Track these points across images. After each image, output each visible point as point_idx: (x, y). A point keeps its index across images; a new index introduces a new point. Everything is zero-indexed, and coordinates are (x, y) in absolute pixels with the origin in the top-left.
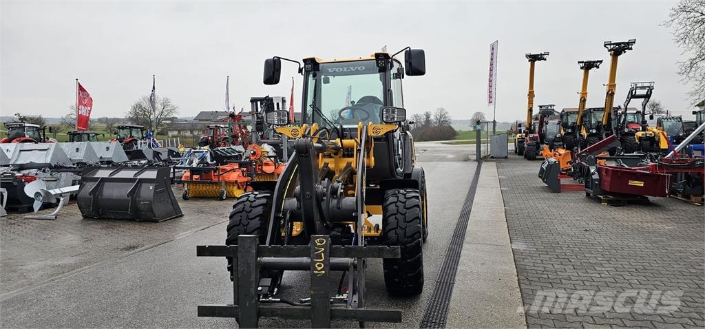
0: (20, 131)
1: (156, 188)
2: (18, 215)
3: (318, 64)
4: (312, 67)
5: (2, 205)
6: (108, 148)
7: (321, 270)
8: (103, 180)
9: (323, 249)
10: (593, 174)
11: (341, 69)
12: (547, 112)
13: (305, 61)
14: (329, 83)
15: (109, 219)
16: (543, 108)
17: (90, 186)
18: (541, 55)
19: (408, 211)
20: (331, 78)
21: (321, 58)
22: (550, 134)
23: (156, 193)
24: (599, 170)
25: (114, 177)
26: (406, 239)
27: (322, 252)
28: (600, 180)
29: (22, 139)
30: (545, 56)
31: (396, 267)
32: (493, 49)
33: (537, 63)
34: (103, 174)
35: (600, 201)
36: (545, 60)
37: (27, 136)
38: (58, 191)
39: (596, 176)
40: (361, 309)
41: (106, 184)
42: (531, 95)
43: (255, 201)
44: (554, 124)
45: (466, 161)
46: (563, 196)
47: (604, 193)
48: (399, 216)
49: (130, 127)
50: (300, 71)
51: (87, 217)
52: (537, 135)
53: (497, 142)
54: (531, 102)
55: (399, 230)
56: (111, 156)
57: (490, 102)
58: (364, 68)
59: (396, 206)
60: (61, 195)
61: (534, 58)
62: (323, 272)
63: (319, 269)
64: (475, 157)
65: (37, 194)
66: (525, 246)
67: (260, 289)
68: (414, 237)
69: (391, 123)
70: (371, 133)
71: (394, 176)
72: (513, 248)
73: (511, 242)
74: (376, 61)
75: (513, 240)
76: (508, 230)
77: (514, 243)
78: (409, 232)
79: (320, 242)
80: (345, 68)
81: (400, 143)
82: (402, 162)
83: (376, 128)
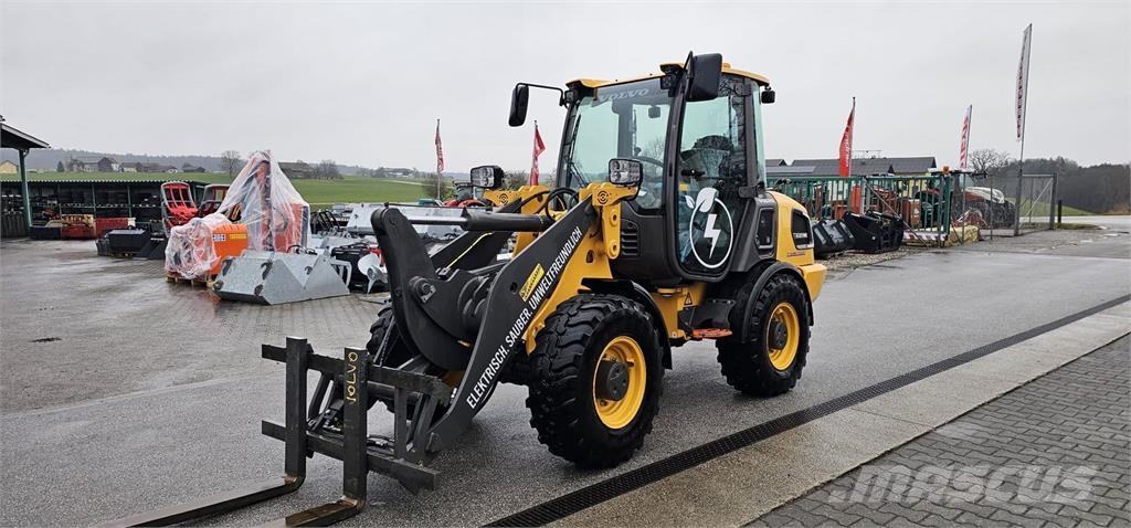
0: (468, 191)
2: (357, 295)
3: (591, 89)
4: (578, 93)
5: (345, 281)
7: (353, 397)
9: (355, 368)
13: (568, 85)
21: (589, 77)
27: (354, 371)
29: (470, 201)
37: (475, 198)
40: (396, 461)
62: (355, 399)
63: (351, 394)
65: (370, 271)
66: (971, 433)
67: (328, 411)
68: (564, 372)
69: (625, 185)
70: (595, 202)
71: (678, 275)
72: (939, 431)
73: (950, 422)
74: (661, 77)
75: (966, 418)
76: (995, 399)
77: (958, 423)
78: (558, 363)
79: (353, 357)
80: (622, 94)
81: (712, 218)
82: (720, 251)
83: (602, 193)
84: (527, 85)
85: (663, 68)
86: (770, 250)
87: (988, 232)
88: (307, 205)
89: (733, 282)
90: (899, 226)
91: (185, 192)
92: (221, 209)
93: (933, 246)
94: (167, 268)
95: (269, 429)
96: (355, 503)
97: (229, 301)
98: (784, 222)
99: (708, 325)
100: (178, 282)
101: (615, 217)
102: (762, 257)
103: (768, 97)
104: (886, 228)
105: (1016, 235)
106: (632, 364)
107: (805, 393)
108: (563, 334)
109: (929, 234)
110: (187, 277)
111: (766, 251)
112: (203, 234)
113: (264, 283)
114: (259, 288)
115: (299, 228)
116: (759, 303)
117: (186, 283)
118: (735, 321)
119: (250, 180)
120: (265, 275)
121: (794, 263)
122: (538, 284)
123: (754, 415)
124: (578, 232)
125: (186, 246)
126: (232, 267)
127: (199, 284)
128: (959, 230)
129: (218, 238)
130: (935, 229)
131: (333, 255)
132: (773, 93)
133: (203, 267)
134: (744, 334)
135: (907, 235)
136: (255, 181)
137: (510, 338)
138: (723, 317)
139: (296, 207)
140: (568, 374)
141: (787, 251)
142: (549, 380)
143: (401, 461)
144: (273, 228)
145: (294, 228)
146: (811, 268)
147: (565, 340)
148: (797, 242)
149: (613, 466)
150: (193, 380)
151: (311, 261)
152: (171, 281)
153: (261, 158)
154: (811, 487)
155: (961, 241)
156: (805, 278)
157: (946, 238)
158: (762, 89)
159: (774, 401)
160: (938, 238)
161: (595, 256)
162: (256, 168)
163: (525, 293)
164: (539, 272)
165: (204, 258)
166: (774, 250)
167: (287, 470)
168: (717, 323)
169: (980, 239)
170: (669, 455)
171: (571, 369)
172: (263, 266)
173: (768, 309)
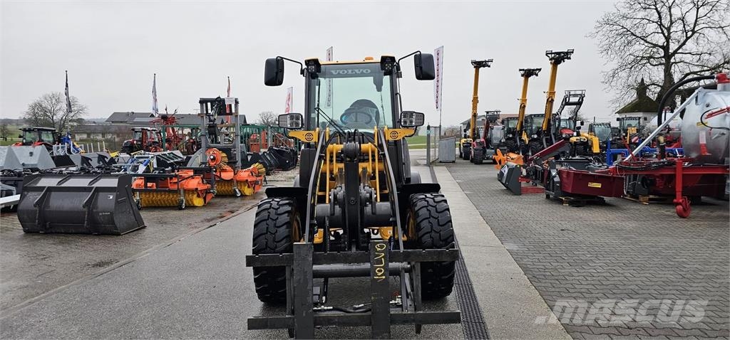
1: (117, 197)
6: (31, 154)
7: (382, 275)
8: (50, 189)
9: (383, 254)
10: (555, 177)
11: (346, 72)
12: (492, 119)
13: (307, 62)
15: (58, 233)
16: (490, 114)
18: (486, 61)
19: (440, 214)
22: (495, 139)
23: (117, 203)
24: (559, 173)
26: (441, 243)
27: (383, 257)
28: (561, 182)
30: (489, 63)
31: (430, 270)
32: (438, 54)
33: (481, 69)
34: (49, 182)
35: (561, 202)
36: (489, 66)
39: (557, 179)
41: (54, 194)
42: (475, 100)
43: (279, 208)
44: (498, 129)
46: (524, 198)
47: (566, 194)
48: (431, 220)
49: (39, 130)
50: (302, 72)
51: (29, 232)
52: (482, 140)
53: (446, 146)
54: (475, 107)
55: (433, 234)
56: (36, 163)
57: (437, 108)
58: (369, 71)
59: (428, 210)
61: (479, 65)
62: (384, 277)
64: (425, 162)
69: (408, 127)
70: (388, 138)
72: (506, 248)
73: (502, 244)
79: (381, 247)
80: (350, 71)
83: (393, 132)
84: (282, 58)
85: (383, 57)
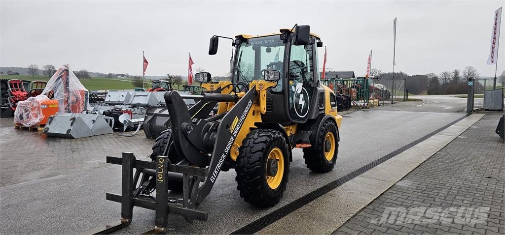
0: (158, 84)
2: (118, 133)
3: (246, 39)
4: (241, 40)
5: (111, 126)
7: (161, 179)
8: (156, 115)
9: (162, 166)
11: (259, 42)
13: (236, 37)
14: (270, 52)
17: (150, 118)
20: (272, 48)
21: (246, 34)
25: (162, 113)
29: (159, 89)
32: (497, 15)
34: (157, 111)
37: (161, 87)
38: (137, 120)
40: (184, 208)
41: (158, 117)
45: (458, 112)
48: (248, 148)
50: (233, 45)
51: (148, 137)
53: (492, 97)
57: (492, 62)
59: (250, 141)
60: (138, 122)
62: (162, 181)
63: (160, 178)
65: (125, 121)
66: (410, 184)
67: (141, 187)
68: (254, 164)
69: (271, 81)
70: (257, 89)
71: (289, 120)
72: (397, 184)
73: (401, 180)
74: (281, 35)
75: (405, 178)
76: (413, 170)
77: (403, 180)
78: (251, 161)
79: (161, 161)
80: (262, 42)
81: (302, 96)
82: (305, 110)
83: (260, 85)
84: (218, 36)
85: (281, 31)
86: (323, 109)
87: (382, 102)
88: (88, 91)
89: (311, 123)
90: (349, 100)
91: (20, 84)
92: (44, 92)
93: (363, 108)
94: (15, 121)
95: (110, 197)
96: (163, 229)
97: (52, 137)
98: (327, 97)
99: (300, 142)
100: (21, 128)
101: (264, 95)
102: (321, 112)
103: (320, 45)
104: (344, 100)
105: (392, 103)
106: (278, 160)
107: (339, 170)
108: (253, 147)
109: (360, 103)
110: (27, 126)
111: (321, 110)
112: (35, 105)
113: (72, 128)
114: (69, 130)
115: (83, 101)
116: (321, 132)
117: (26, 129)
118: (312, 140)
119: (59, 79)
120: (72, 124)
121: (332, 115)
122: (236, 125)
123: (322, 181)
124: (250, 102)
125: (26, 110)
126: (53, 121)
127: (34, 129)
128: (372, 101)
129: (44, 107)
130: (363, 101)
131: (103, 114)
132: (322, 43)
133: (36, 121)
134: (316, 146)
135: (352, 104)
136: (61, 79)
137: (226, 150)
138: (306, 139)
139: (82, 92)
140: (256, 166)
141: (329, 110)
142: (248, 169)
143: (186, 208)
144: (70, 101)
145: (81, 102)
146: (338, 117)
147: (254, 150)
148: (332, 106)
149: (273, 206)
150: (49, 176)
151: (94, 117)
152: (17, 128)
153: (64, 68)
154: (358, 210)
155: (373, 106)
156: (336, 121)
157: (367, 104)
158: (318, 41)
159: (327, 175)
160: (364, 105)
161: (256, 112)
162: (61, 73)
163: (232, 129)
164: (236, 120)
165: (36, 116)
166: (324, 110)
167: (123, 216)
168: (304, 141)
169: (379, 105)
170: (294, 200)
171: (258, 162)
172: (71, 120)
173: (325, 134)
